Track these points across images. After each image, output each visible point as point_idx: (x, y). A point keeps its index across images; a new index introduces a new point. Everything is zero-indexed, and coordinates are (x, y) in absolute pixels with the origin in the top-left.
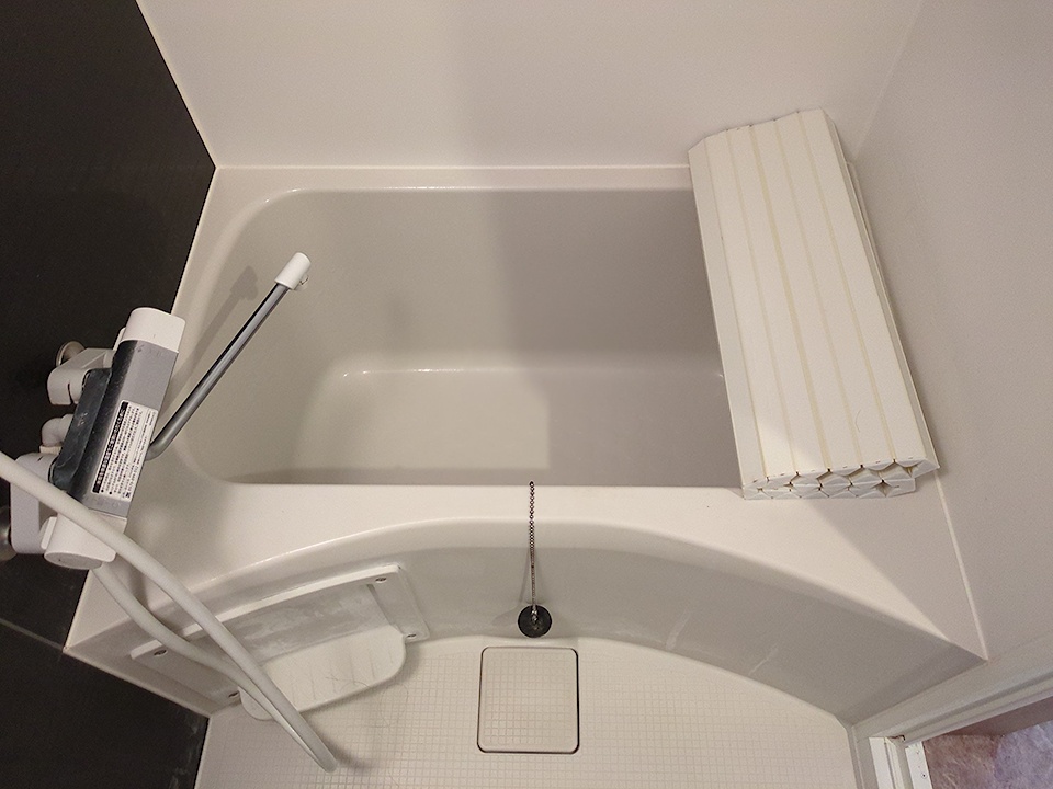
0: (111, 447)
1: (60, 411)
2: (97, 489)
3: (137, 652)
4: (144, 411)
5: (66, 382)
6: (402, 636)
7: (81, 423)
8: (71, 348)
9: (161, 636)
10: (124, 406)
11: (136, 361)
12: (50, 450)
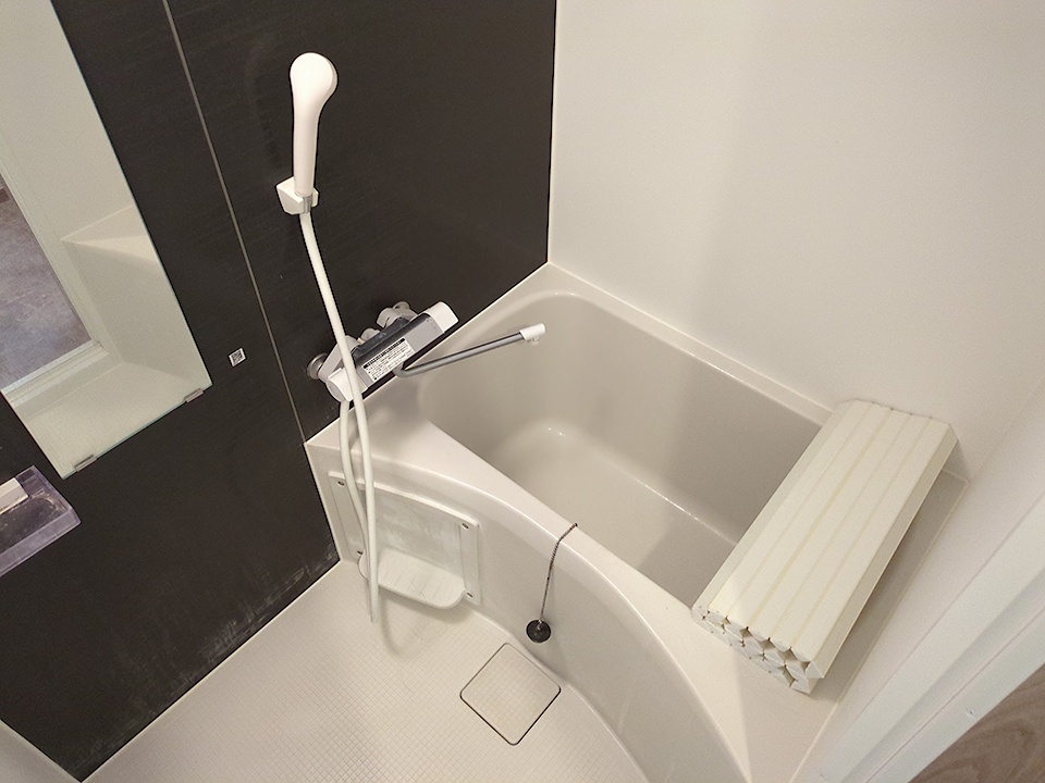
0: (384, 353)
1: (377, 327)
2: (365, 367)
3: (333, 474)
4: (409, 348)
5: (388, 317)
6: (464, 589)
7: (381, 336)
8: (403, 305)
9: (347, 475)
10: (403, 340)
11: (424, 324)
12: (361, 341)
